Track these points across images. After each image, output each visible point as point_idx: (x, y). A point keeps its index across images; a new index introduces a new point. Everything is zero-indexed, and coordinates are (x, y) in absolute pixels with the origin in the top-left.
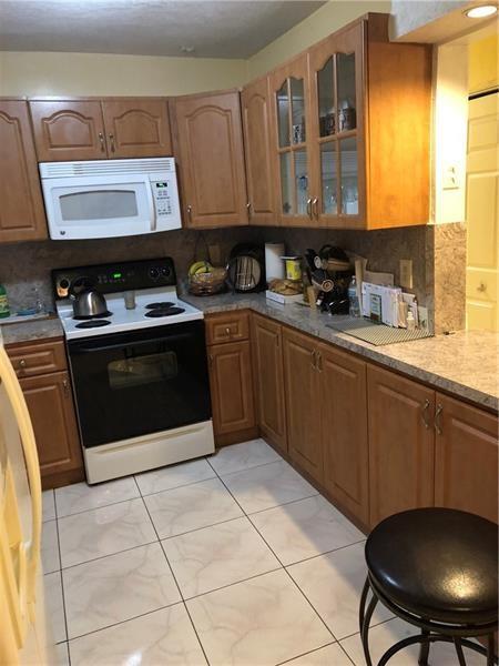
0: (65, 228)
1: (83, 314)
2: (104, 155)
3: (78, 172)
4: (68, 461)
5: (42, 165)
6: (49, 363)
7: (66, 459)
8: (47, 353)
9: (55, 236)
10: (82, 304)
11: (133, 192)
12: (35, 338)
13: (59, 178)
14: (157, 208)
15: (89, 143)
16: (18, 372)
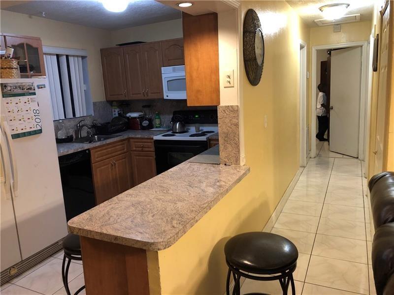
1: (174, 131)
3: (174, 70)
5: (162, 68)
6: (151, 148)
9: (165, 97)
10: (174, 126)
12: (146, 137)
13: (167, 73)
16: (141, 149)
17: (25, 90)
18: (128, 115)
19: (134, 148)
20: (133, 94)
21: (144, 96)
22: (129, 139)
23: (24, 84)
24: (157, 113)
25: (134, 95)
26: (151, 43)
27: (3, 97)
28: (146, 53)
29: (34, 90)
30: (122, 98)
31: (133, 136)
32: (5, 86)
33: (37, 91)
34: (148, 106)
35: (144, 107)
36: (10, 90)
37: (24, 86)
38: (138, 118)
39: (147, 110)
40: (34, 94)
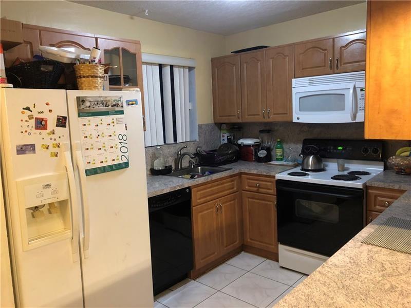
0: (301, 116)
1: (305, 168)
2: (332, 71)
3: (311, 83)
5: (293, 80)
6: (270, 189)
8: (270, 184)
9: (295, 120)
11: (344, 95)
12: (265, 174)
13: (301, 87)
14: (359, 106)
15: (323, 65)
16: (255, 189)
17: (110, 107)
18: (240, 142)
19: (247, 187)
20: (248, 115)
21: (264, 117)
22: (240, 174)
23: (108, 99)
24: (279, 140)
25: (250, 116)
26: (279, 47)
27: (79, 116)
28: (271, 60)
29: (122, 107)
30: (234, 120)
31: (246, 171)
32: (83, 101)
33: (126, 108)
34: (268, 131)
35: (261, 132)
36: (90, 107)
37: (109, 101)
38: (253, 146)
39: (265, 136)
40: (122, 112)
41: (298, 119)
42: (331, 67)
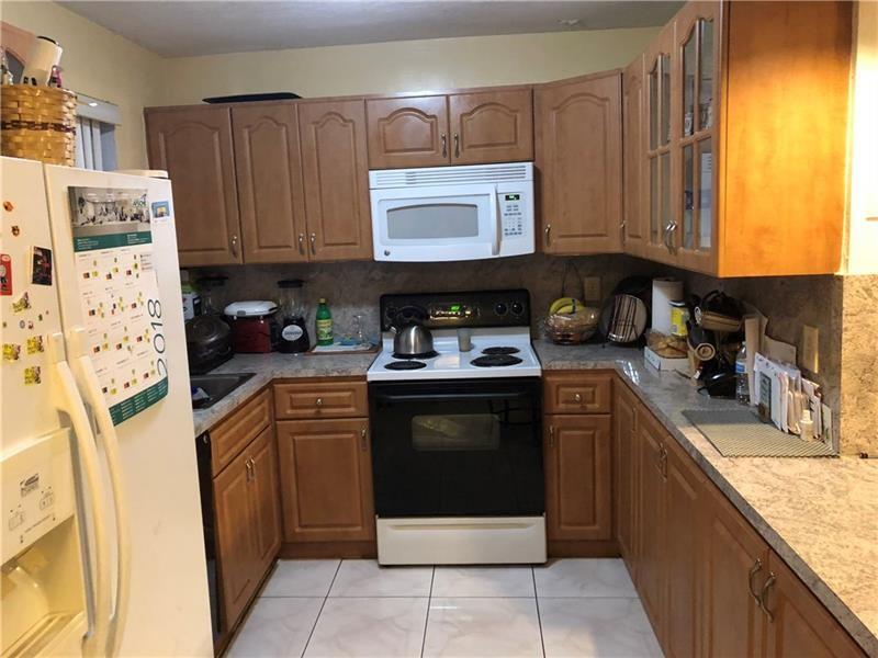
0: (390, 248)
1: (403, 351)
2: (446, 160)
3: (411, 181)
4: (359, 528)
5: (371, 173)
6: (349, 406)
7: (356, 525)
8: (348, 394)
9: (379, 256)
10: (403, 338)
11: (476, 206)
12: (335, 374)
13: (389, 188)
14: (504, 227)
15: (429, 146)
16: (312, 412)
18: (234, 309)
19: (289, 412)
20: (261, 247)
21: (302, 252)
22: (271, 385)
23: (124, 197)
24: (323, 301)
25: (263, 251)
26: (330, 100)
27: (76, 249)
28: (313, 127)
29: (148, 221)
32: (82, 201)
34: (298, 283)
35: (283, 284)
37: (126, 202)
38: (265, 317)
40: (148, 238)
41: (387, 254)
42: (445, 152)
